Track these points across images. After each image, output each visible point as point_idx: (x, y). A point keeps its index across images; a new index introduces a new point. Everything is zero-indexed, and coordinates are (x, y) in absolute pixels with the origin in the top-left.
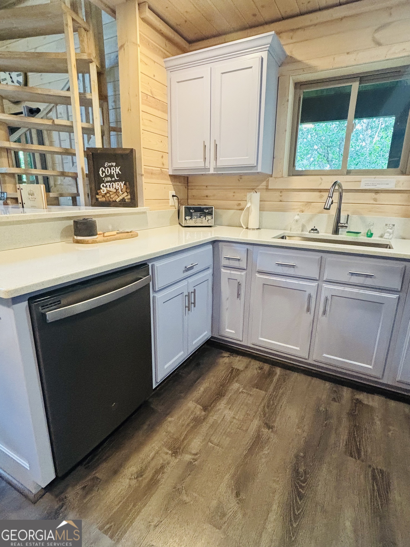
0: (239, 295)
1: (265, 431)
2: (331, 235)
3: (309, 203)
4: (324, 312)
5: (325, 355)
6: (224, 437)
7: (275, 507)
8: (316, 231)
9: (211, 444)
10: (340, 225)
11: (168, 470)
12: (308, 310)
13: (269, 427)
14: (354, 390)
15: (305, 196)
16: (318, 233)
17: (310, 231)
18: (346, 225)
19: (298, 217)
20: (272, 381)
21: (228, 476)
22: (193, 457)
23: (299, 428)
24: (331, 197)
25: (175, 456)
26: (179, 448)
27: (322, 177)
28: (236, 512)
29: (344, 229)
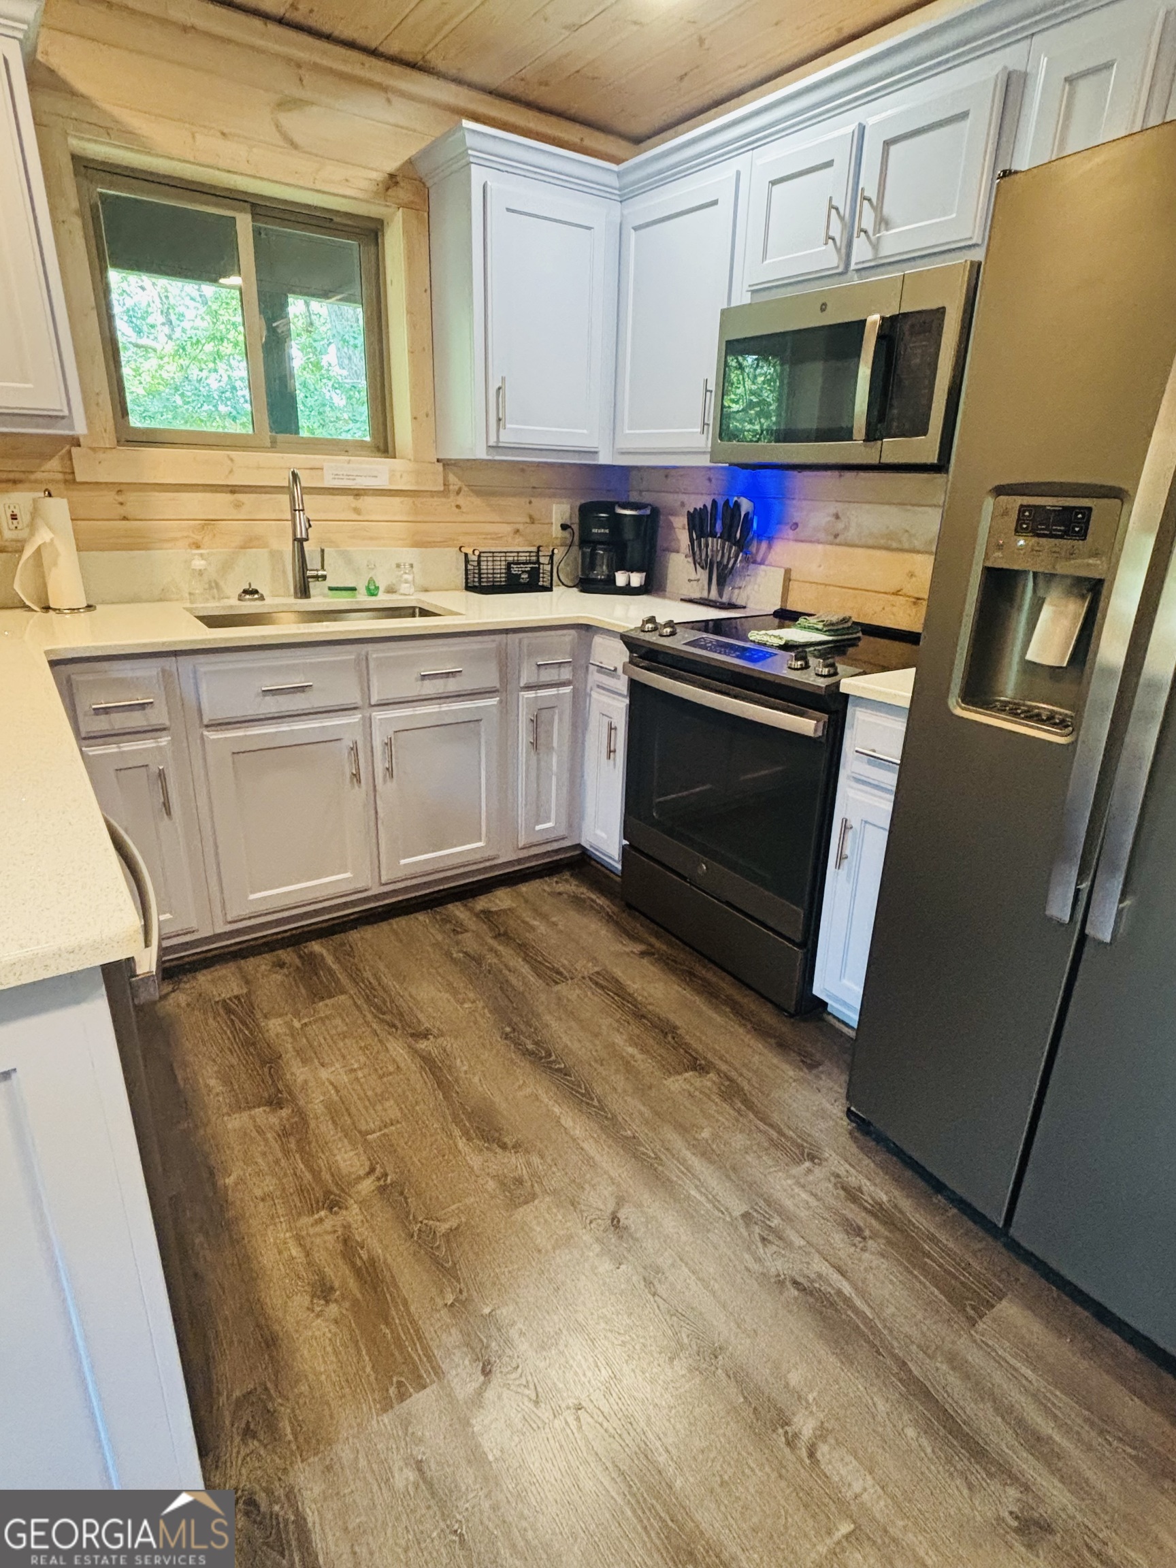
0: (167, 806)
1: (423, 1045)
2: (292, 600)
3: (209, 523)
4: (389, 771)
5: (403, 862)
6: (379, 1107)
7: (557, 1110)
8: (256, 596)
9: (375, 1135)
10: (309, 573)
11: (361, 1233)
12: (356, 777)
13: (425, 1035)
14: (465, 902)
15: (195, 505)
16: (262, 598)
17: (240, 596)
18: (320, 573)
19: (203, 562)
20: (330, 970)
21: (461, 1143)
22: (372, 1178)
23: (462, 1004)
24: (303, 510)
25: (340, 1208)
26: (328, 1193)
27: (233, 454)
28: (529, 1164)
29: (320, 584)
